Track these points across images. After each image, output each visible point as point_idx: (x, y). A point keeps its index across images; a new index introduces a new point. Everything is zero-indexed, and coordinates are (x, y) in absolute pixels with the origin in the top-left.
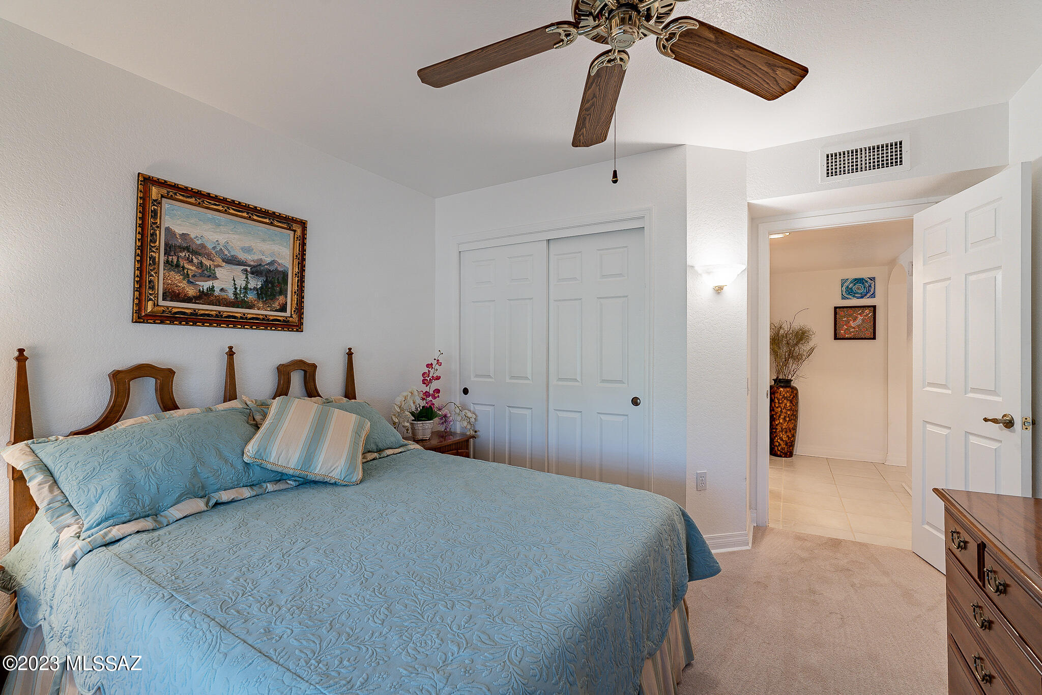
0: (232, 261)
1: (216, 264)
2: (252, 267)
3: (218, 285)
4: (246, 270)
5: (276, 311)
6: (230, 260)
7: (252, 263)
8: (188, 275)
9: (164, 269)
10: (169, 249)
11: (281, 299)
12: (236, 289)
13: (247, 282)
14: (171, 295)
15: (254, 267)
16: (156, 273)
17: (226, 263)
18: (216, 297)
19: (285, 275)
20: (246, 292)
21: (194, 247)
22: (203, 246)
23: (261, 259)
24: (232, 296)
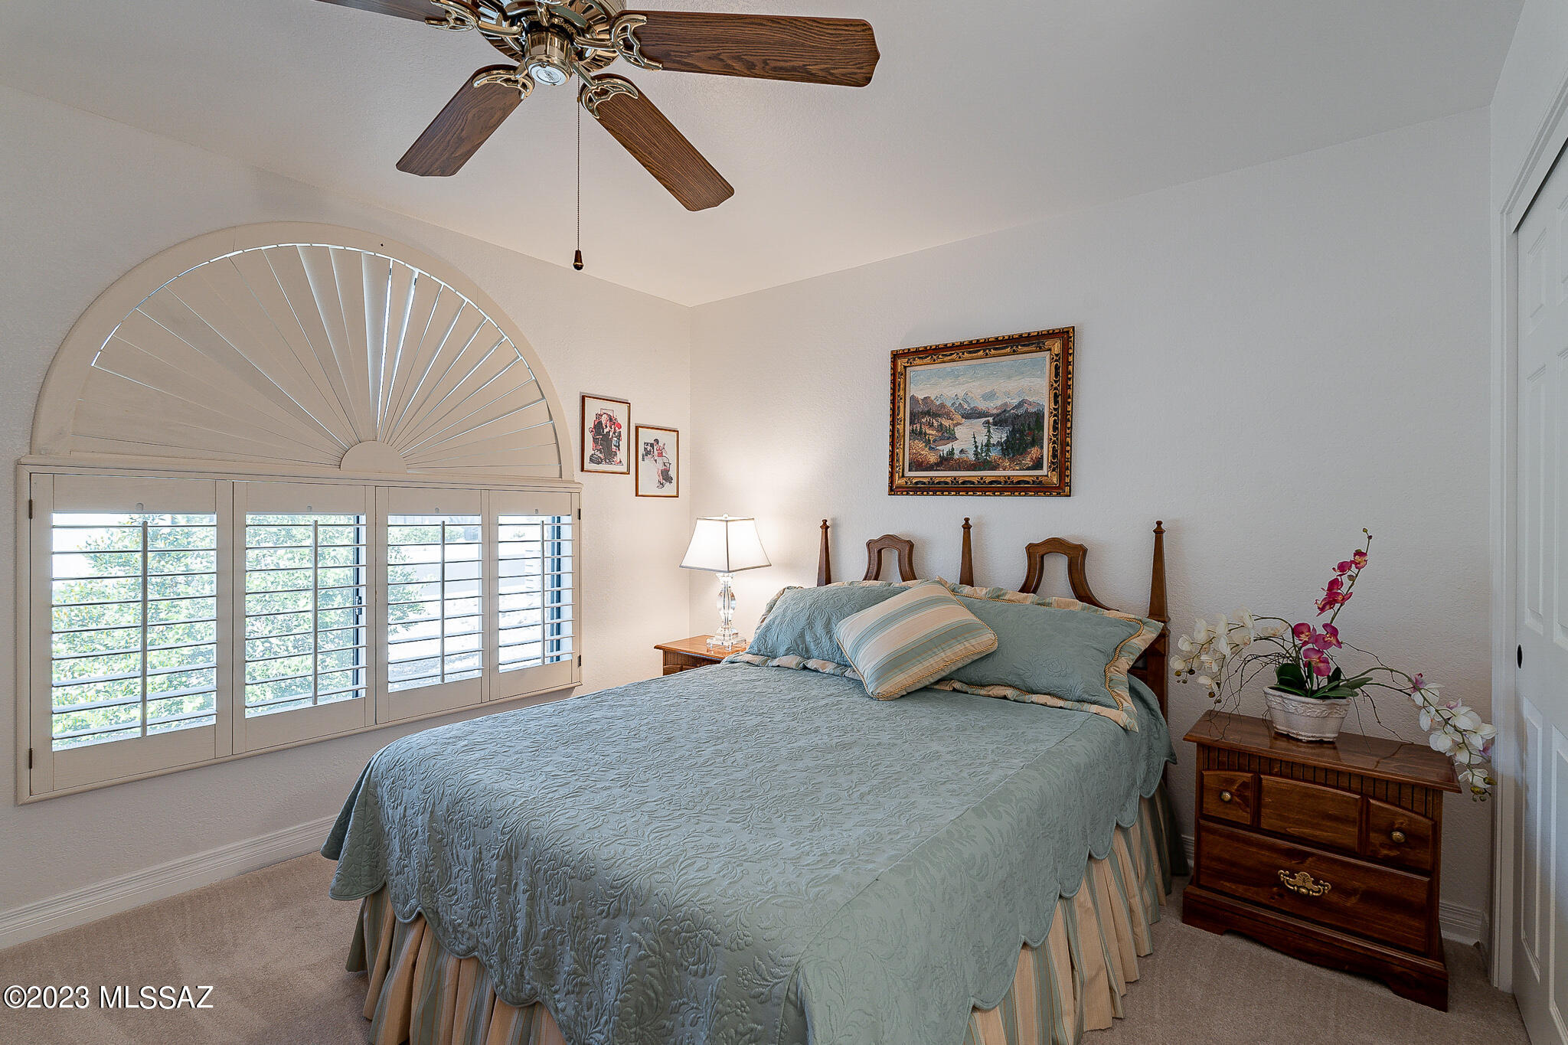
0: (973, 414)
1: (955, 422)
2: (995, 416)
3: (957, 446)
4: (988, 422)
5: (1028, 469)
6: (970, 414)
7: (995, 412)
8: (929, 440)
9: (910, 439)
10: (914, 417)
11: (1034, 452)
12: (976, 447)
13: (989, 437)
14: (918, 465)
15: (998, 415)
16: (903, 445)
17: (966, 418)
18: (956, 461)
19: (1039, 417)
20: (988, 450)
21: (934, 409)
22: (943, 406)
23: (1006, 404)
24: (972, 457)
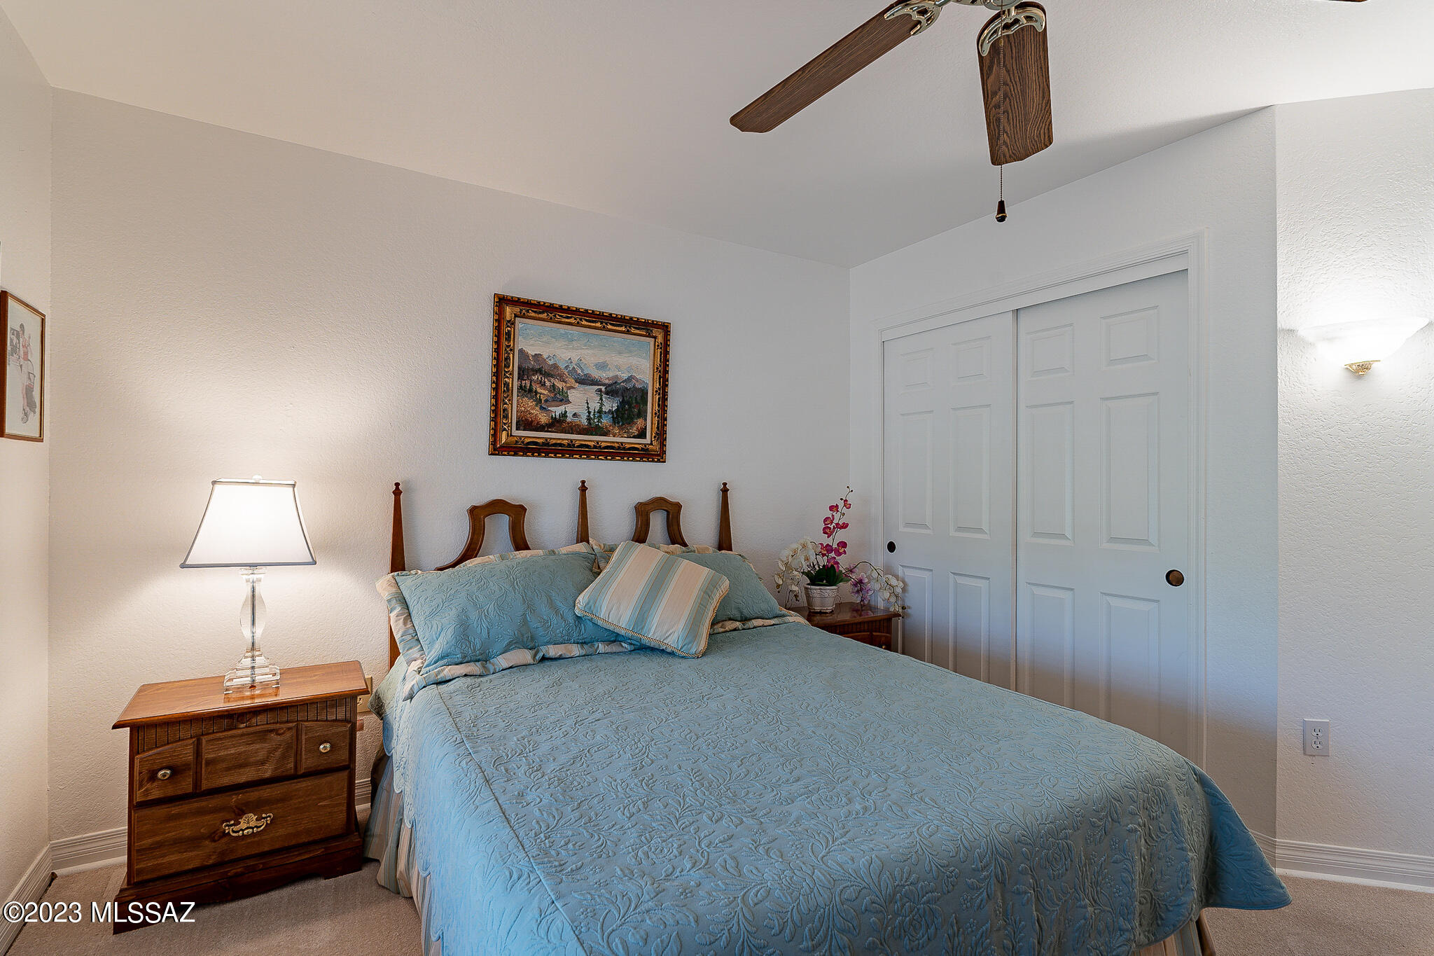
0: (586, 381)
1: (568, 385)
2: (607, 386)
3: (570, 409)
4: (600, 390)
5: (634, 437)
6: (583, 379)
7: (607, 381)
8: (540, 400)
9: (518, 396)
10: (523, 373)
11: (640, 422)
12: (589, 413)
13: (602, 404)
14: (525, 424)
15: (610, 385)
16: (509, 400)
17: (579, 383)
18: (568, 423)
19: (644, 393)
20: (600, 417)
21: (546, 368)
22: (555, 366)
23: (617, 376)
24: (585, 422)
